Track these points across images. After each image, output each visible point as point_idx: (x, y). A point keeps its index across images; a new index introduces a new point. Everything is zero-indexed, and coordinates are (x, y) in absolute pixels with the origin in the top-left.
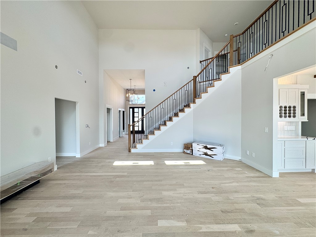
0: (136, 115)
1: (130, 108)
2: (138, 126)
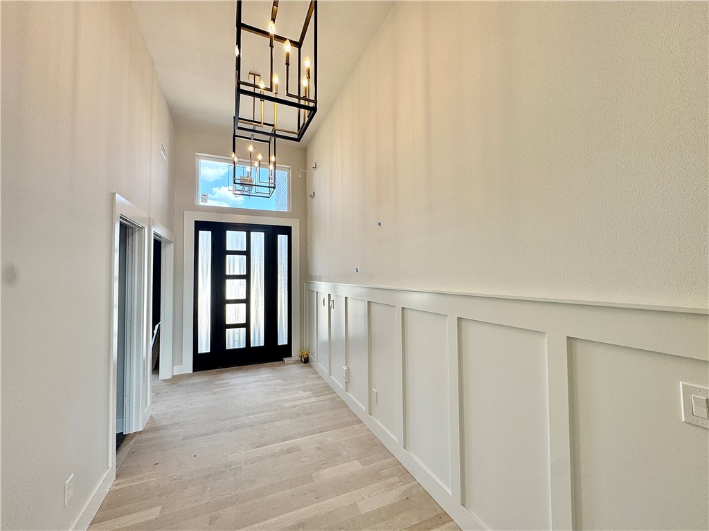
0: (234, 265)
1: (200, 226)
2: (247, 325)
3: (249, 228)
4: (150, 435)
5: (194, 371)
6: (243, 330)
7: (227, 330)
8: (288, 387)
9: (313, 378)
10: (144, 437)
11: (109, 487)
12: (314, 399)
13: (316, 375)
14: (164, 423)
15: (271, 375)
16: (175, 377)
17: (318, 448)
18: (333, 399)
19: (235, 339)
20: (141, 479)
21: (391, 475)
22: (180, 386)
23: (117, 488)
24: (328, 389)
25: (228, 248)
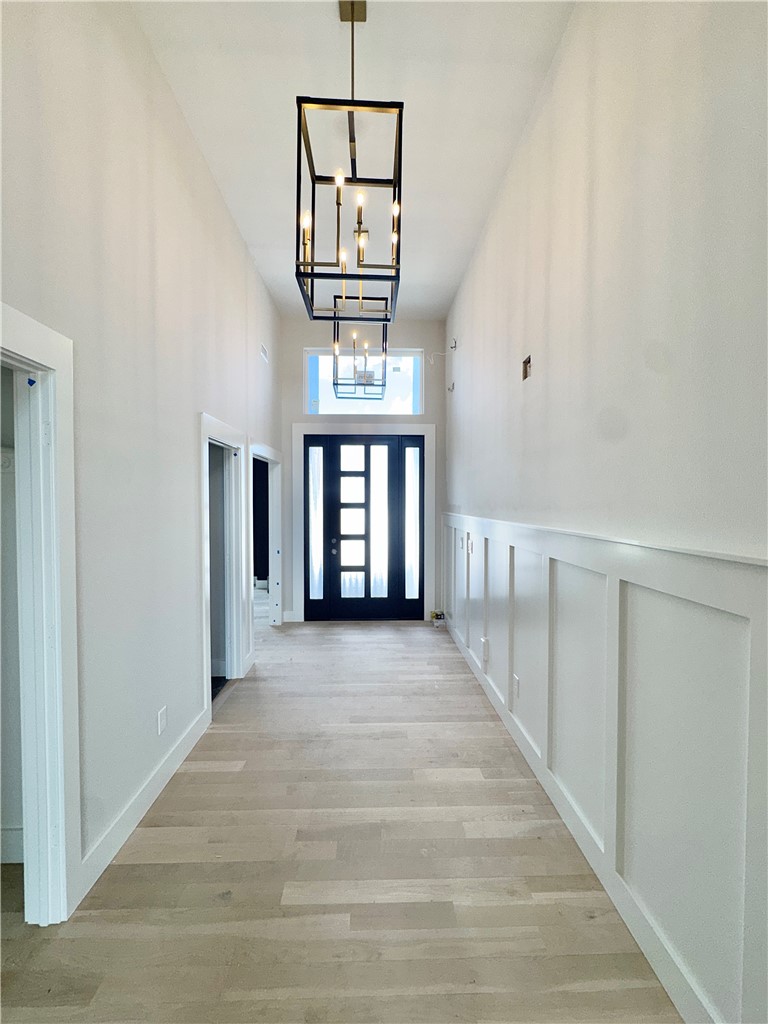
0: (350, 490)
2: (366, 569)
3: (367, 441)
4: (249, 685)
5: (306, 619)
6: (361, 575)
7: (342, 573)
8: (410, 655)
9: (447, 649)
10: (245, 685)
11: (204, 730)
12: (441, 677)
13: (452, 645)
14: (265, 674)
15: (391, 636)
16: (284, 624)
17: (429, 740)
18: (467, 681)
19: (351, 586)
20: (233, 728)
21: (523, 801)
22: (290, 635)
23: (211, 731)
24: (465, 666)
25: (343, 468)
